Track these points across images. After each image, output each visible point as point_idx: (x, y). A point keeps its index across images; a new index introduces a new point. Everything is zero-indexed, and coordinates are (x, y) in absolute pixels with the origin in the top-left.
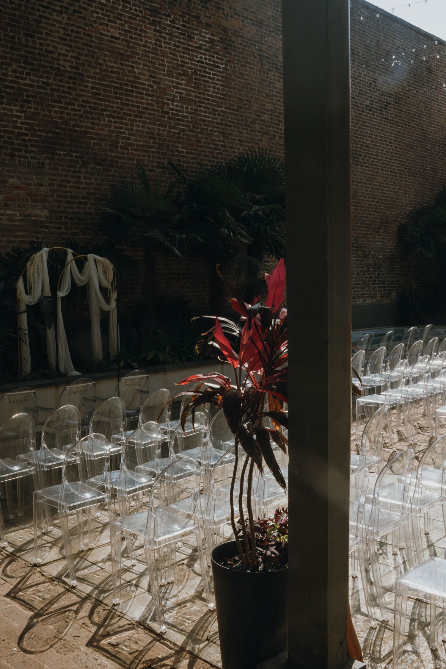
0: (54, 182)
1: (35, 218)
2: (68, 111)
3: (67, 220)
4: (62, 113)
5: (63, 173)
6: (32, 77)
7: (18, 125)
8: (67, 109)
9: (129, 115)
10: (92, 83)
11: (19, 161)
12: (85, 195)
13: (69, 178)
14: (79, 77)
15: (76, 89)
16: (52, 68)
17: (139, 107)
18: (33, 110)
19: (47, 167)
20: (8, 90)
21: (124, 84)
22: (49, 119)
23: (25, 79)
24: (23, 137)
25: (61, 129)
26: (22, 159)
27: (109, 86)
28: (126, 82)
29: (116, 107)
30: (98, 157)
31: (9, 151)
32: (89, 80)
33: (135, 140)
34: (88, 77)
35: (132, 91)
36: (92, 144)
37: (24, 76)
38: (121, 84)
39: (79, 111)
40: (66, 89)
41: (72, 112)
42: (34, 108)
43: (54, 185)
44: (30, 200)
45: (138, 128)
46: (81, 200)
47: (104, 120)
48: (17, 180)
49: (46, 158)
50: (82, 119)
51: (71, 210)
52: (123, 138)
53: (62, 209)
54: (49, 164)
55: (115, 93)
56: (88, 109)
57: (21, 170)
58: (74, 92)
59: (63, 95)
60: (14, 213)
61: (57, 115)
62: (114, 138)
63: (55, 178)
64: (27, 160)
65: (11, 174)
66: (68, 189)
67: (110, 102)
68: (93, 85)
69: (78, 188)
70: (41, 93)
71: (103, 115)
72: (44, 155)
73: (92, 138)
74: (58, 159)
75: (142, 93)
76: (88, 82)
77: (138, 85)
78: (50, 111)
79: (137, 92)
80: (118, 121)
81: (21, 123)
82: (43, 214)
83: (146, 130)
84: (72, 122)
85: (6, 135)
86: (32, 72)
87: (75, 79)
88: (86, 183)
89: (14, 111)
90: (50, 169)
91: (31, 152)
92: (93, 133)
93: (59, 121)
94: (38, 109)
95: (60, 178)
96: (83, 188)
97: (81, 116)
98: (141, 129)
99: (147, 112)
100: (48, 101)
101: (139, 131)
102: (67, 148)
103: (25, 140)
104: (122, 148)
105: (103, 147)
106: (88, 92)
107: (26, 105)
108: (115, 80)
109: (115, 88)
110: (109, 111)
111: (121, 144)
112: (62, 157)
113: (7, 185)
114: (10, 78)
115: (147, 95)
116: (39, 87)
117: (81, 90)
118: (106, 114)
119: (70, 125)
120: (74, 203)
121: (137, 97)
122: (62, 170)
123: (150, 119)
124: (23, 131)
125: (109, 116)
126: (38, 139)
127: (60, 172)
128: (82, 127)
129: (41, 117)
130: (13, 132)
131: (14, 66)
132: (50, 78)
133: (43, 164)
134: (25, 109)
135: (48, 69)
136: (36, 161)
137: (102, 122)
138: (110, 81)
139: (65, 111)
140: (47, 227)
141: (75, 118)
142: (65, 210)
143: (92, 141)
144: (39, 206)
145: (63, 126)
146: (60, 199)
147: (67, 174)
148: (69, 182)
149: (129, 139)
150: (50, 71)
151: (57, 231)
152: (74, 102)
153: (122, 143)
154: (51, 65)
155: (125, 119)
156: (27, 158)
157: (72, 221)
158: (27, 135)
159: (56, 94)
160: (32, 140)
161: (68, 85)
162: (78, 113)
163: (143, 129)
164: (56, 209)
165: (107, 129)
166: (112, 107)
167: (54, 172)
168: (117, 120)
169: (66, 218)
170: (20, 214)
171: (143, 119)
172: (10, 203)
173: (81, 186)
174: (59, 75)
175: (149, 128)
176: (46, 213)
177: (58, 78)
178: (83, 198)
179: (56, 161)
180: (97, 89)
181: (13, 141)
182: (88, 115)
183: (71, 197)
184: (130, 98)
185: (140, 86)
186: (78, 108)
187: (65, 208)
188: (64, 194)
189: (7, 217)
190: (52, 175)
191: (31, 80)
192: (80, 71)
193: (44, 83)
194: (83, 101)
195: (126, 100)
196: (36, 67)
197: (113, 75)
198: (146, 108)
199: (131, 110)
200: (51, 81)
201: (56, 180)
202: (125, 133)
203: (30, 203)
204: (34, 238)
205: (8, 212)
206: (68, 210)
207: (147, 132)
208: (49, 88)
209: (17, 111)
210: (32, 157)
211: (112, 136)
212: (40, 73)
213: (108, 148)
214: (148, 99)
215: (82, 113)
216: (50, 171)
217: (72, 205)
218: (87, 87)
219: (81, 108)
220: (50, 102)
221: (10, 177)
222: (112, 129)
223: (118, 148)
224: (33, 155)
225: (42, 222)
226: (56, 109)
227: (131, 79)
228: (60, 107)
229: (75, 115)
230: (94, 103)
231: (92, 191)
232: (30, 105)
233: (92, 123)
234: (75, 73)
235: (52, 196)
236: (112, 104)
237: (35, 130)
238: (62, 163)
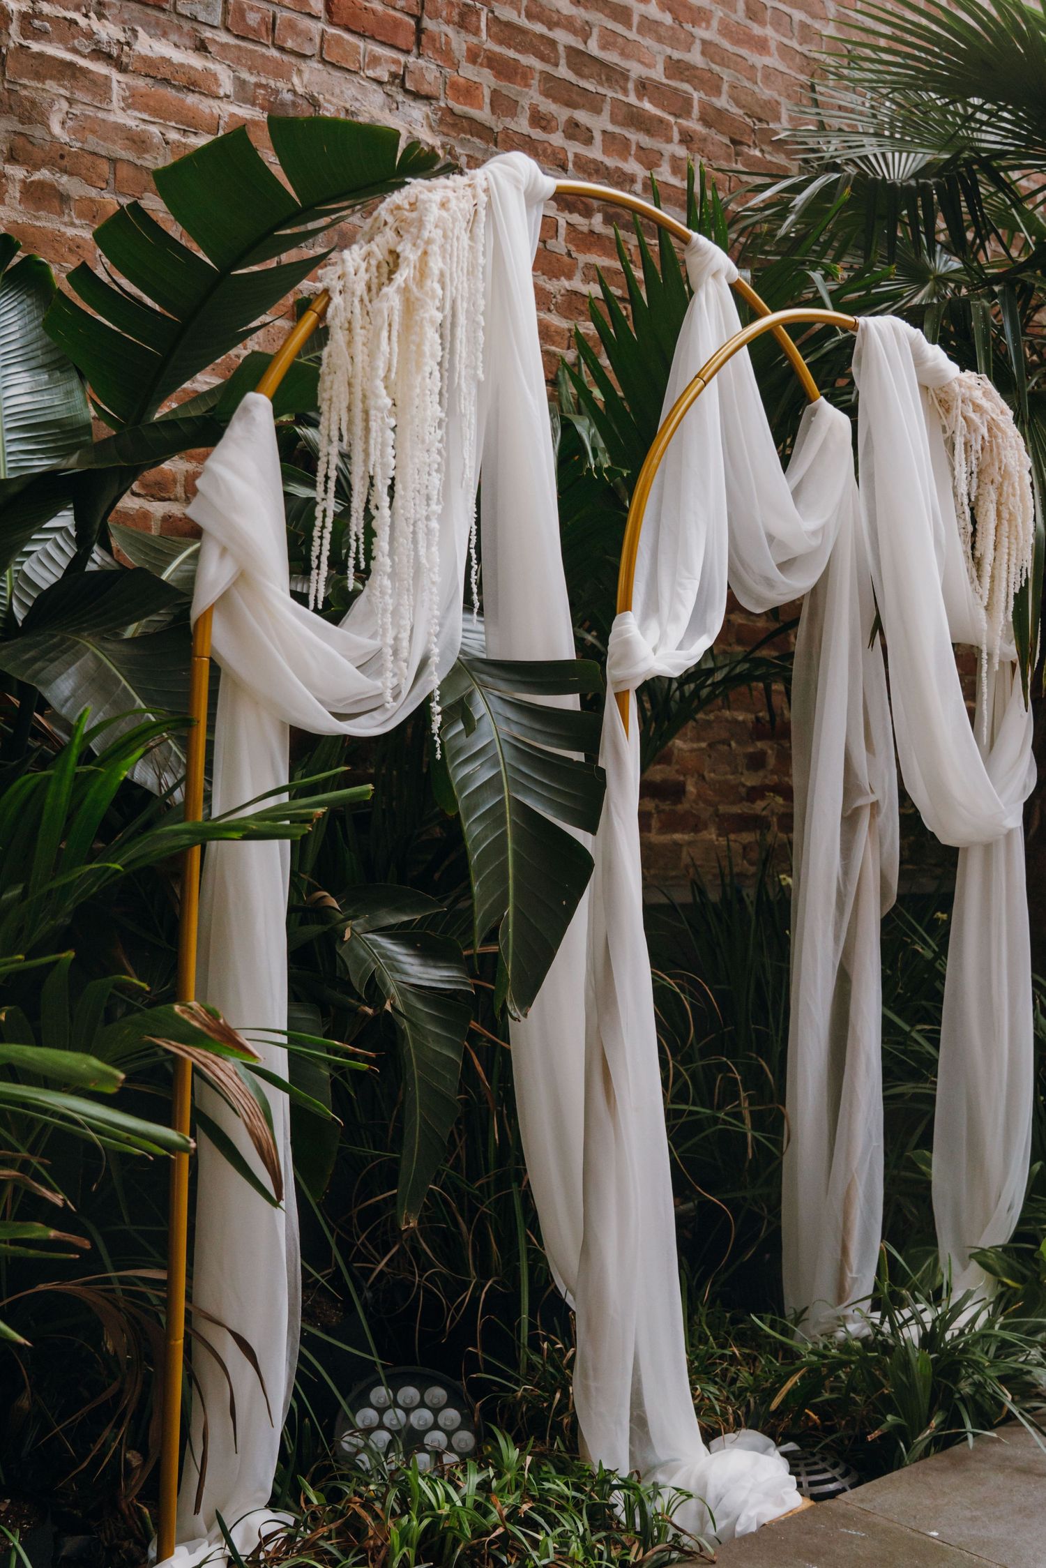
12: (658, 74)
46: (632, 99)
51: (574, 149)
60: (196, 61)
120: (593, 103)
142: (537, 134)
144: (375, 61)
146: (511, 54)
157: (576, 219)
164: (483, 114)
170: (241, 83)
178: (644, 87)
183: (578, 59)
187: (539, 120)
188: (539, 28)
189: (141, 83)
203: (316, 27)
205: (149, 46)
206: (557, 139)
217: (582, 116)
231: (695, 57)
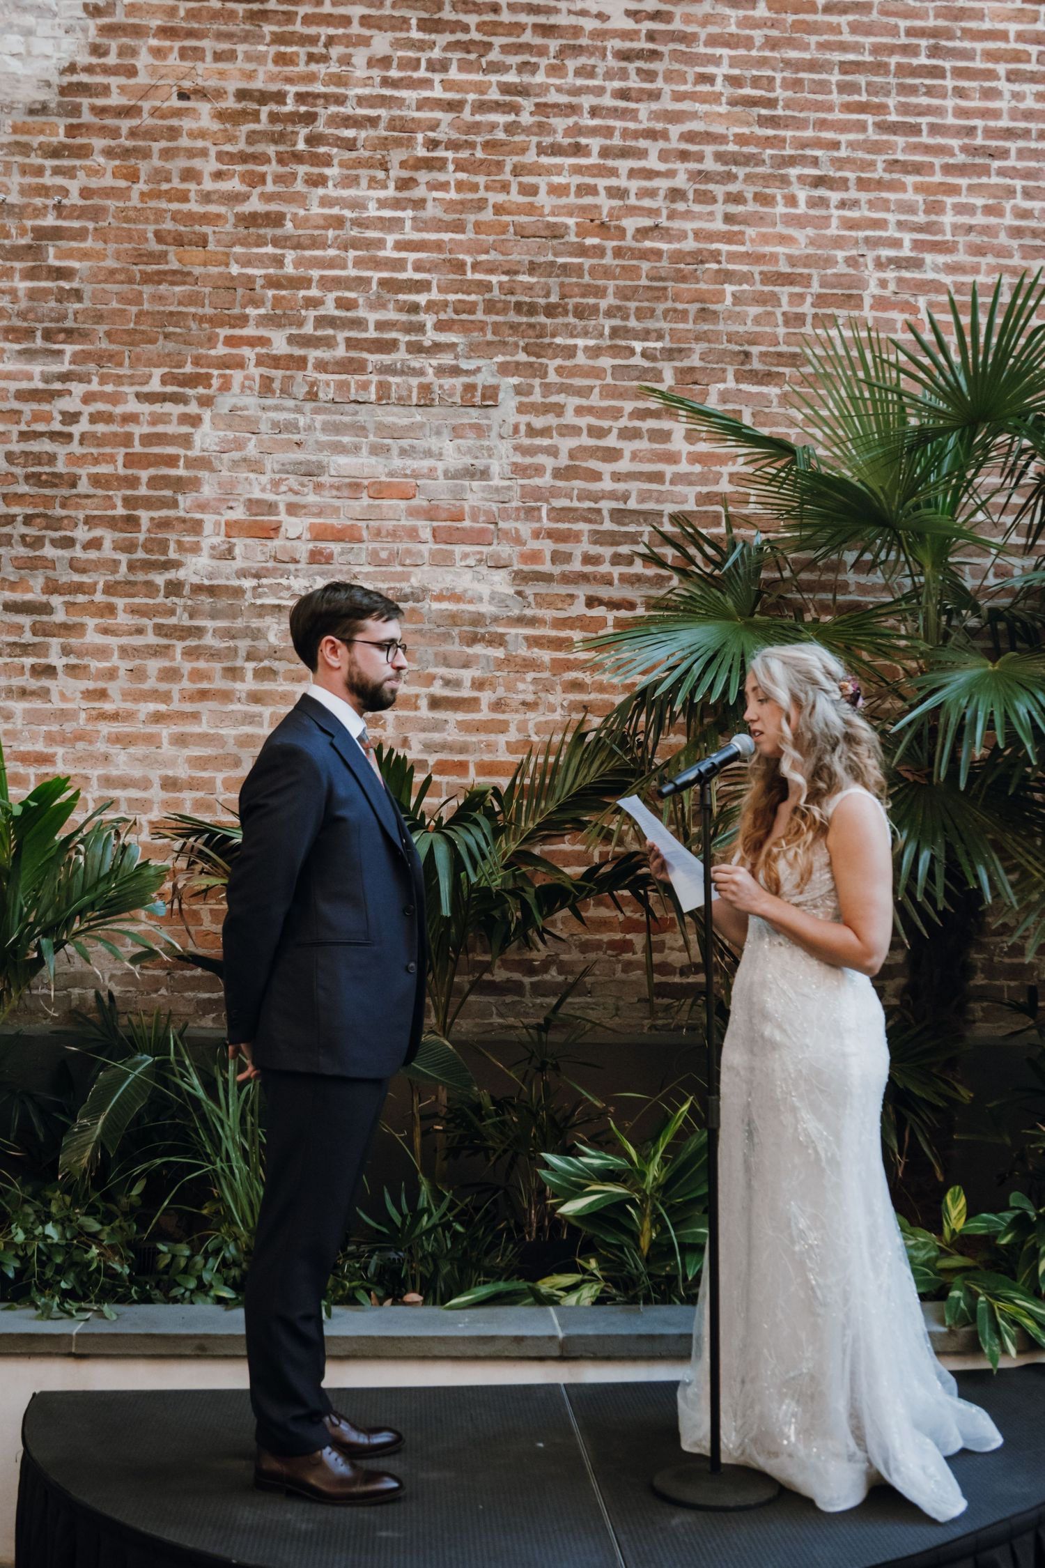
0: (541, 459)
1: (445, 605)
2: (613, 182)
3: (599, 611)
4: (584, 190)
5: (584, 422)
6: (454, 74)
7: (389, 253)
8: (613, 172)
9: (917, 169)
10: (734, 62)
11: (383, 388)
13: (611, 441)
14: (672, 46)
15: (655, 96)
16: (547, 30)
17: (971, 131)
18: (452, 195)
19: (509, 402)
20: (350, 133)
21: (892, 50)
22: (523, 219)
23: (426, 83)
24: (401, 297)
25: (583, 251)
26: (397, 379)
27: (813, 66)
28: (904, 40)
29: (851, 145)
30: (755, 350)
31: (341, 352)
32: (719, 51)
33: (952, 269)
34: (713, 41)
35: (937, 72)
36: (729, 300)
37: (422, 73)
38: (876, 50)
39: (671, 174)
40: (608, 101)
41: (634, 185)
42: (460, 186)
43: (539, 470)
44: (426, 534)
45: (965, 219)
47: (792, 201)
48: (373, 460)
49: (504, 369)
50: (681, 206)
52: (880, 264)
53: (577, 566)
54: (518, 390)
55: (844, 88)
56: (710, 165)
57: (390, 419)
58: (644, 108)
59: (596, 122)
61: (564, 201)
62: (842, 268)
63: (545, 442)
64: (414, 381)
65: (346, 439)
66: (607, 485)
67: (822, 124)
68: (736, 72)
69: (658, 477)
70: (493, 126)
71: (785, 180)
72: (500, 359)
73: (727, 276)
74: (559, 370)
75: (990, 75)
76: (716, 61)
77: (967, 44)
78: (532, 190)
79: (959, 73)
80: (864, 196)
81: (399, 246)
82: (485, 590)
83: (1009, 220)
84: (631, 224)
85: (331, 297)
86: (456, 55)
87: (654, 55)
88: (695, 458)
89: (372, 205)
90: (522, 409)
91: (437, 347)
92: (732, 257)
93: (571, 222)
94: (474, 187)
95: (567, 444)
96: (678, 479)
97: (676, 194)
98: (979, 219)
99: (1013, 146)
100: (523, 150)
101: (970, 229)
102: (608, 324)
103: (414, 308)
104: (881, 303)
105: (785, 307)
106: (715, 98)
107: (423, 176)
108: (847, 37)
109: (845, 68)
110: (815, 162)
111: (873, 289)
112: (581, 359)
113: (324, 479)
114: (360, 91)
115: (1012, 77)
116: (481, 107)
117: (679, 97)
118: (799, 177)
119: (622, 232)
121: (960, 93)
122: (579, 411)
123: (1028, 174)
124: (409, 274)
125: (819, 182)
126: (473, 297)
127: (570, 418)
128: (683, 236)
129: (488, 215)
130: (363, 282)
131: (381, 43)
132: (534, 68)
133: (491, 394)
134: (419, 192)
135: (527, 37)
136: (459, 382)
137: (780, 209)
138: (822, 46)
139: (602, 183)
140: (499, 641)
141: (647, 203)
143: (729, 288)
145: (590, 241)
147: (605, 424)
148: (612, 455)
149: (917, 264)
150: (538, 41)
151: (546, 656)
152: (642, 143)
153: (883, 284)
154: (542, 19)
155: (899, 187)
156: (421, 372)
158: (423, 286)
159: (560, 123)
160: (445, 304)
161: (617, 84)
162: (663, 184)
163: (992, 220)
165: (801, 235)
166: (836, 145)
167: (539, 422)
168: (853, 194)
169: (591, 602)
171: (994, 180)
172: (336, 547)
173: (669, 470)
174: (578, 50)
175: (1025, 214)
176: (501, 582)
177: (571, 64)
179: (553, 377)
180: (756, 83)
181: (361, 313)
182: (711, 187)
184: (924, 100)
185: (979, 46)
186: (662, 167)
190: (532, 432)
191: (448, 85)
192: (677, 25)
193: (506, 89)
194: (689, 137)
195: (904, 109)
196: (475, 35)
197: (834, 19)
198: (1009, 134)
199: (928, 149)
200: (540, 78)
201: (553, 452)
202: (897, 244)
204: (438, 683)
207: (1017, 232)
208: (527, 104)
209: (382, 204)
210: (441, 371)
211: (830, 262)
212: (494, 55)
213: (807, 308)
214: (1017, 96)
215: (680, 181)
216: (524, 419)
218: (709, 79)
219: (679, 166)
220: (531, 157)
221: (339, 449)
222: (833, 230)
223: (860, 306)
224: (447, 359)
225: (478, 619)
226: (556, 180)
227: (931, 23)
228: (577, 170)
229: (652, 193)
230: (741, 140)
232: (442, 177)
233: (728, 218)
234: (651, 36)
235: (531, 513)
236: (829, 135)
237: (460, 267)
238: (578, 382)
